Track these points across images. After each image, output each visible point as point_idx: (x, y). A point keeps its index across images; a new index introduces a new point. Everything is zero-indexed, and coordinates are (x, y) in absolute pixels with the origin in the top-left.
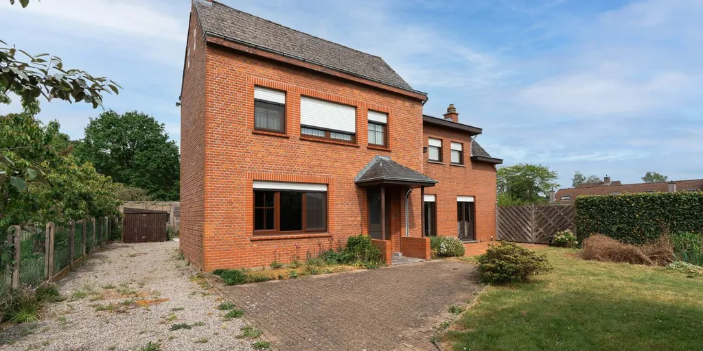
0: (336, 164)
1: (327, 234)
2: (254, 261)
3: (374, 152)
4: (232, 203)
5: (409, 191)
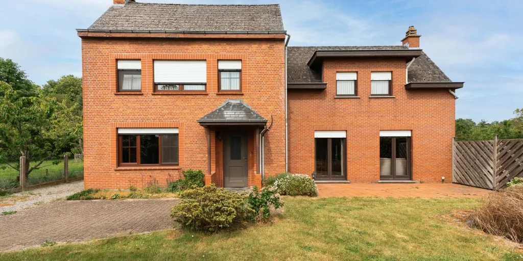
0: (185, 111)
1: (176, 167)
2: (117, 185)
3: (224, 97)
4: (102, 144)
5: (264, 130)
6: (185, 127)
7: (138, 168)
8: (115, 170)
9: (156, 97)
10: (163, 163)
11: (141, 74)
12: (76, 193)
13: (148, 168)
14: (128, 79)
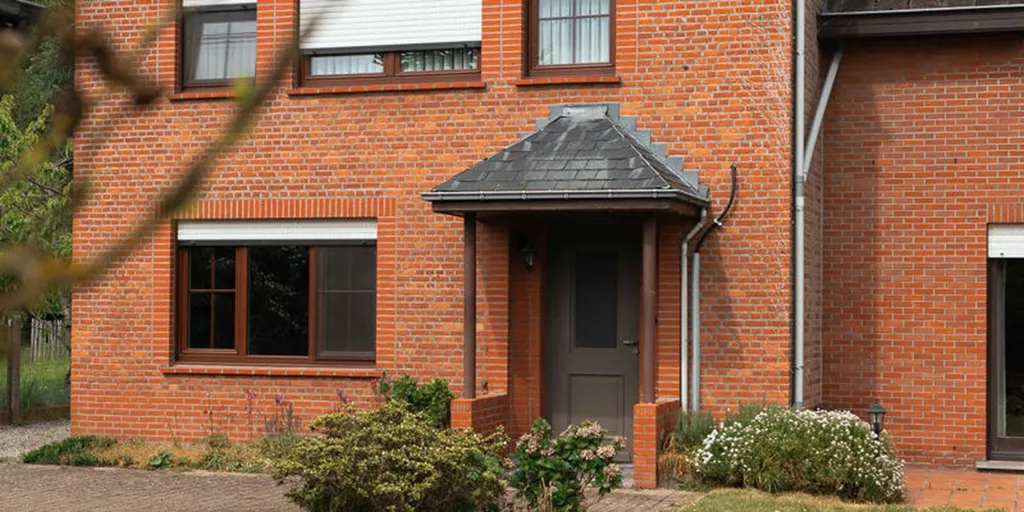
0: (401, 155)
1: (367, 371)
2: (169, 426)
3: (547, 94)
4: (128, 279)
5: (700, 225)
6: (400, 213)
7: (237, 368)
8: (167, 374)
9: (303, 103)
10: (323, 354)
11: (254, 18)
12: (49, 442)
13: (269, 369)
14: (215, 37)
